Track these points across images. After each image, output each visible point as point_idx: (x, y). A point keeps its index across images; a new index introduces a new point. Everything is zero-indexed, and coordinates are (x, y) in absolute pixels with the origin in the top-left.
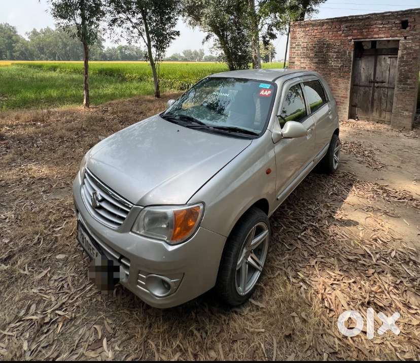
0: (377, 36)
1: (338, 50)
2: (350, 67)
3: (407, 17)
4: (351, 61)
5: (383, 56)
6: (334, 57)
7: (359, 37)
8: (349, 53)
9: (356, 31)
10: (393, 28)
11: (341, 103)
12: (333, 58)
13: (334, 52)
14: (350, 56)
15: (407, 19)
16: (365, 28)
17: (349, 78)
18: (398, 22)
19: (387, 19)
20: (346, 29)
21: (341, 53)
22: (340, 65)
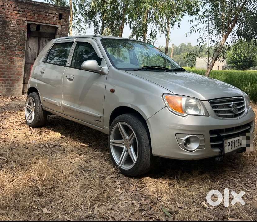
0: (44, 21)
1: (14, 29)
2: (24, 45)
3: (63, 12)
4: (25, 40)
5: (45, 39)
6: (10, 35)
7: (32, 20)
8: (23, 32)
9: (29, 14)
10: (55, 18)
11: (16, 80)
12: (8, 35)
13: (10, 31)
14: (24, 35)
15: (62, 13)
16: (37, 13)
17: (24, 56)
18: (57, 14)
19: (51, 9)
20: (21, 10)
21: (16, 31)
22: (15, 44)
